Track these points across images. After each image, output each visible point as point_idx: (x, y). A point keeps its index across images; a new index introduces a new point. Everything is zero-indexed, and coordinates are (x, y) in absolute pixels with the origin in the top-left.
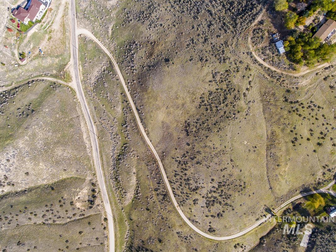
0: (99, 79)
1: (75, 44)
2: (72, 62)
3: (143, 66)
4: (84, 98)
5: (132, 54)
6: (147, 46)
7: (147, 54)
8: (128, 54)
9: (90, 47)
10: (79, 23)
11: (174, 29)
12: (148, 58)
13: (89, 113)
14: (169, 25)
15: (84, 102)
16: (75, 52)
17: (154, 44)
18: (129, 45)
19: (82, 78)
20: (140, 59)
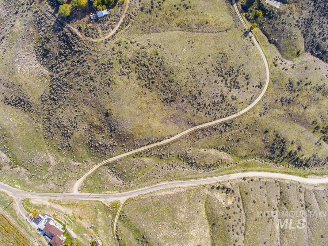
0: (119, 177)
1: (86, 196)
2: (102, 200)
3: (111, 137)
4: (135, 191)
5: (99, 145)
6: (93, 132)
7: (100, 132)
8: (99, 149)
9: (90, 183)
10: (68, 191)
11: (79, 107)
12: (103, 132)
13: (149, 187)
14: (76, 111)
15: (139, 191)
17: (92, 125)
18: (91, 147)
19: (117, 191)
20: (104, 139)
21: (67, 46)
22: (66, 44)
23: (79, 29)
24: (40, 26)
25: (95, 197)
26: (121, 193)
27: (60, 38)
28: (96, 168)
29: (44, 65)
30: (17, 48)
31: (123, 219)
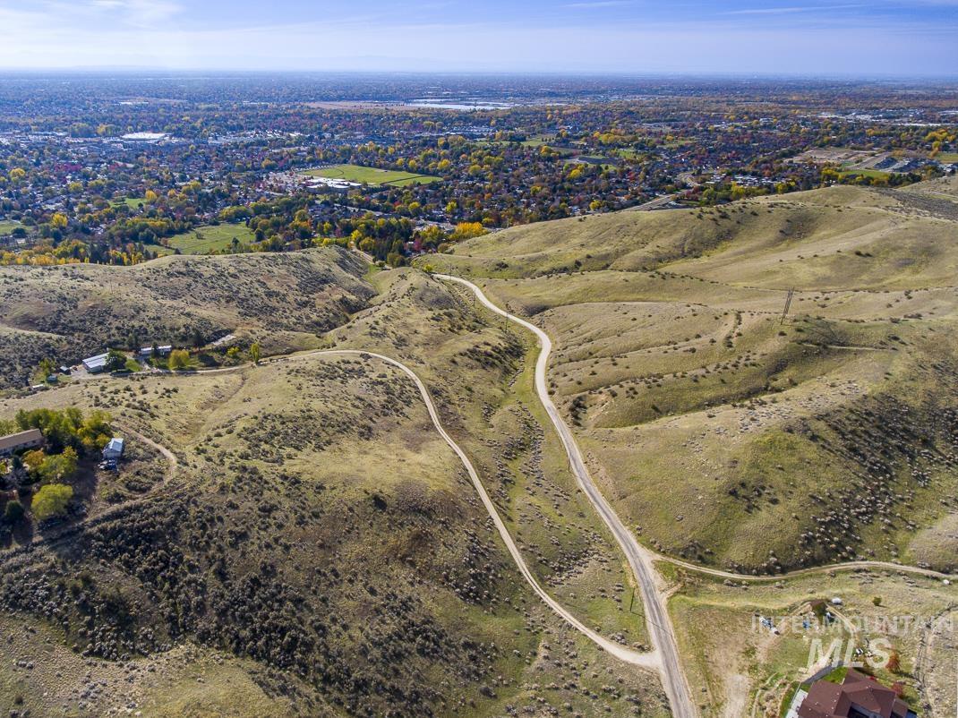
0: (576, 559)
1: (659, 633)
2: (663, 599)
4: (612, 529)
5: (473, 566)
9: (610, 617)
10: (655, 680)
11: (340, 567)
12: (430, 537)
13: (596, 506)
14: (351, 581)
15: (612, 523)
16: (654, 615)
19: (624, 565)
21: (139, 547)
22: (131, 547)
23: (117, 498)
24: (25, 601)
25: (656, 612)
26: (628, 555)
27: (106, 557)
28: (554, 602)
29: (153, 647)
30: (45, 694)
31: (707, 550)
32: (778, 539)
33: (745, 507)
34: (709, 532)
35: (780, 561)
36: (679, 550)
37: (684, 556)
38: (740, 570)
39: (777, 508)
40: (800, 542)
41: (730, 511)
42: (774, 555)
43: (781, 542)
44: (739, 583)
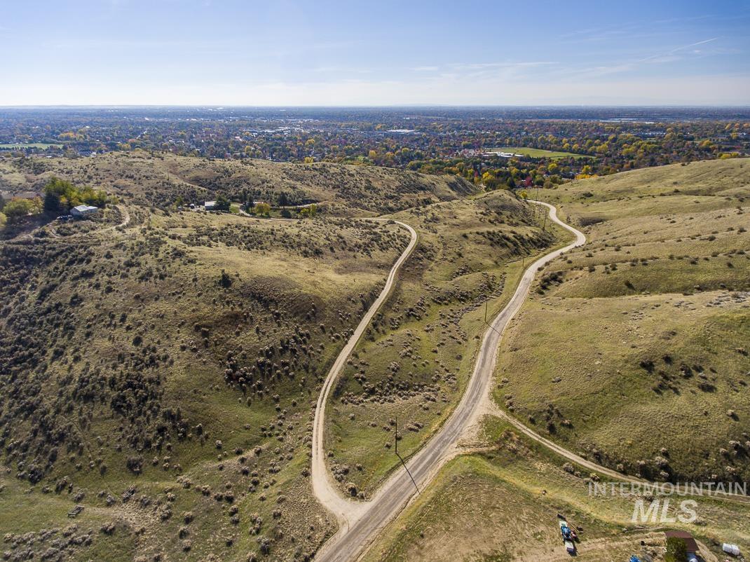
0: (402, 389)
3: (276, 319)
5: (269, 357)
6: (221, 341)
7: (240, 328)
8: (276, 368)
12: (248, 320)
17: (204, 326)
18: (249, 385)
19: (448, 409)
20: (264, 333)
31: (566, 421)
32: (686, 436)
33: (656, 384)
34: (583, 402)
35: (672, 465)
36: (530, 412)
37: (532, 421)
38: (599, 458)
39: (708, 397)
40: (722, 450)
41: (629, 385)
42: (666, 454)
43: (688, 441)
44: (586, 473)
